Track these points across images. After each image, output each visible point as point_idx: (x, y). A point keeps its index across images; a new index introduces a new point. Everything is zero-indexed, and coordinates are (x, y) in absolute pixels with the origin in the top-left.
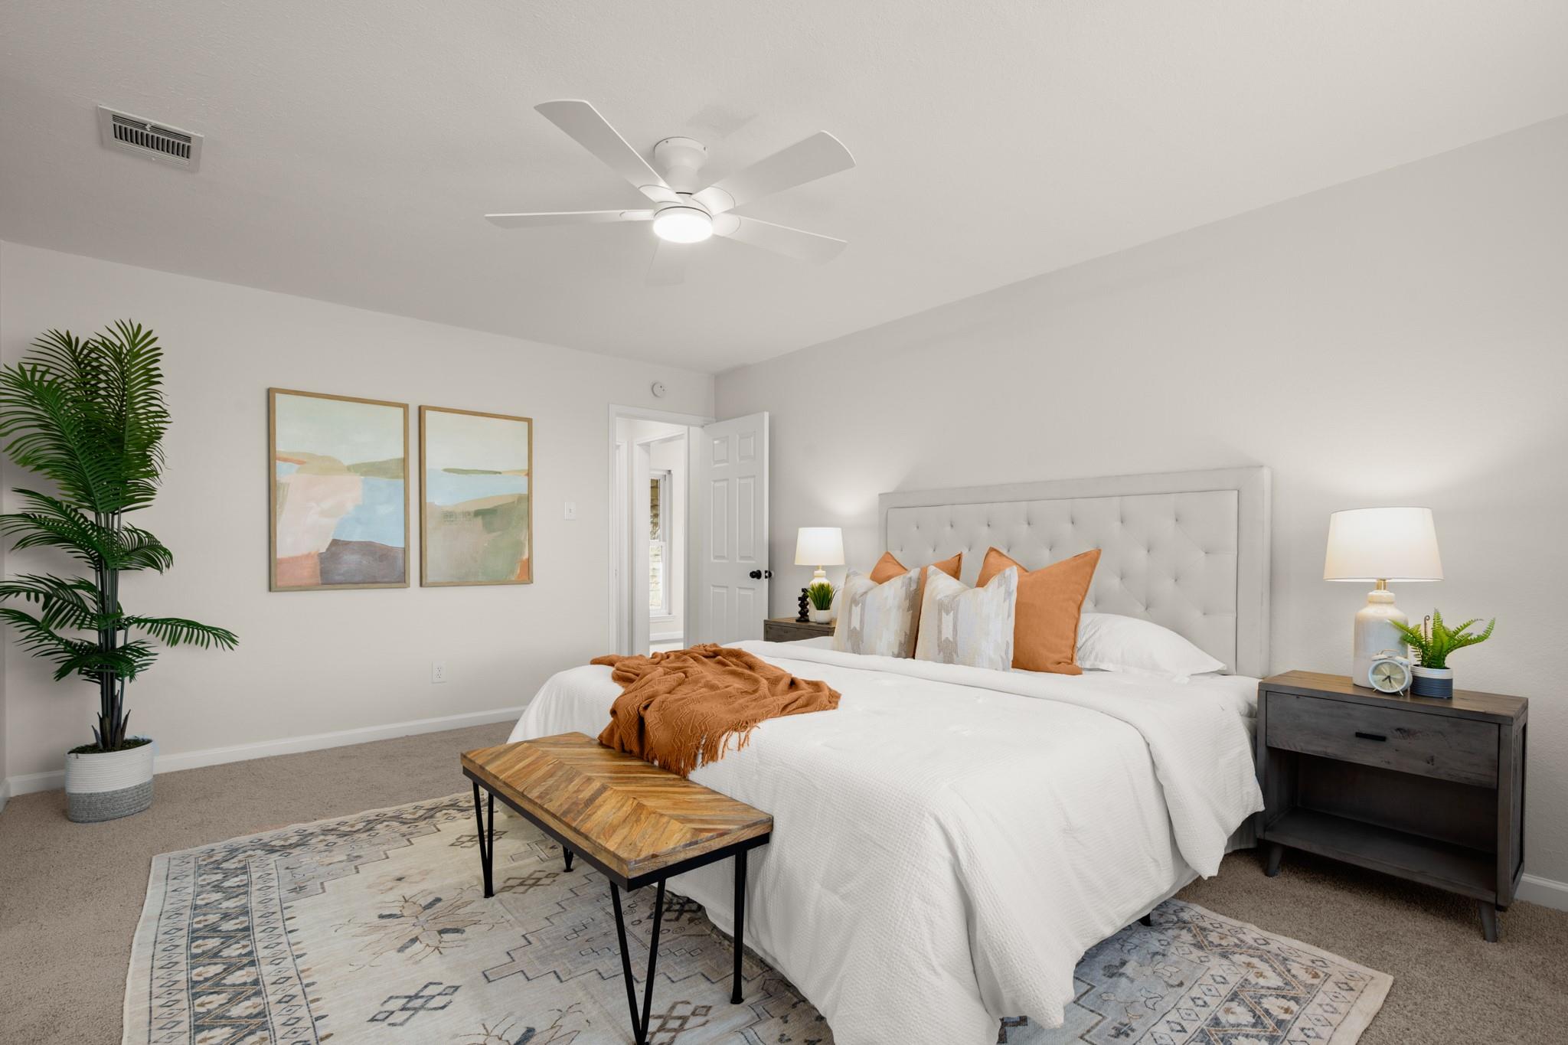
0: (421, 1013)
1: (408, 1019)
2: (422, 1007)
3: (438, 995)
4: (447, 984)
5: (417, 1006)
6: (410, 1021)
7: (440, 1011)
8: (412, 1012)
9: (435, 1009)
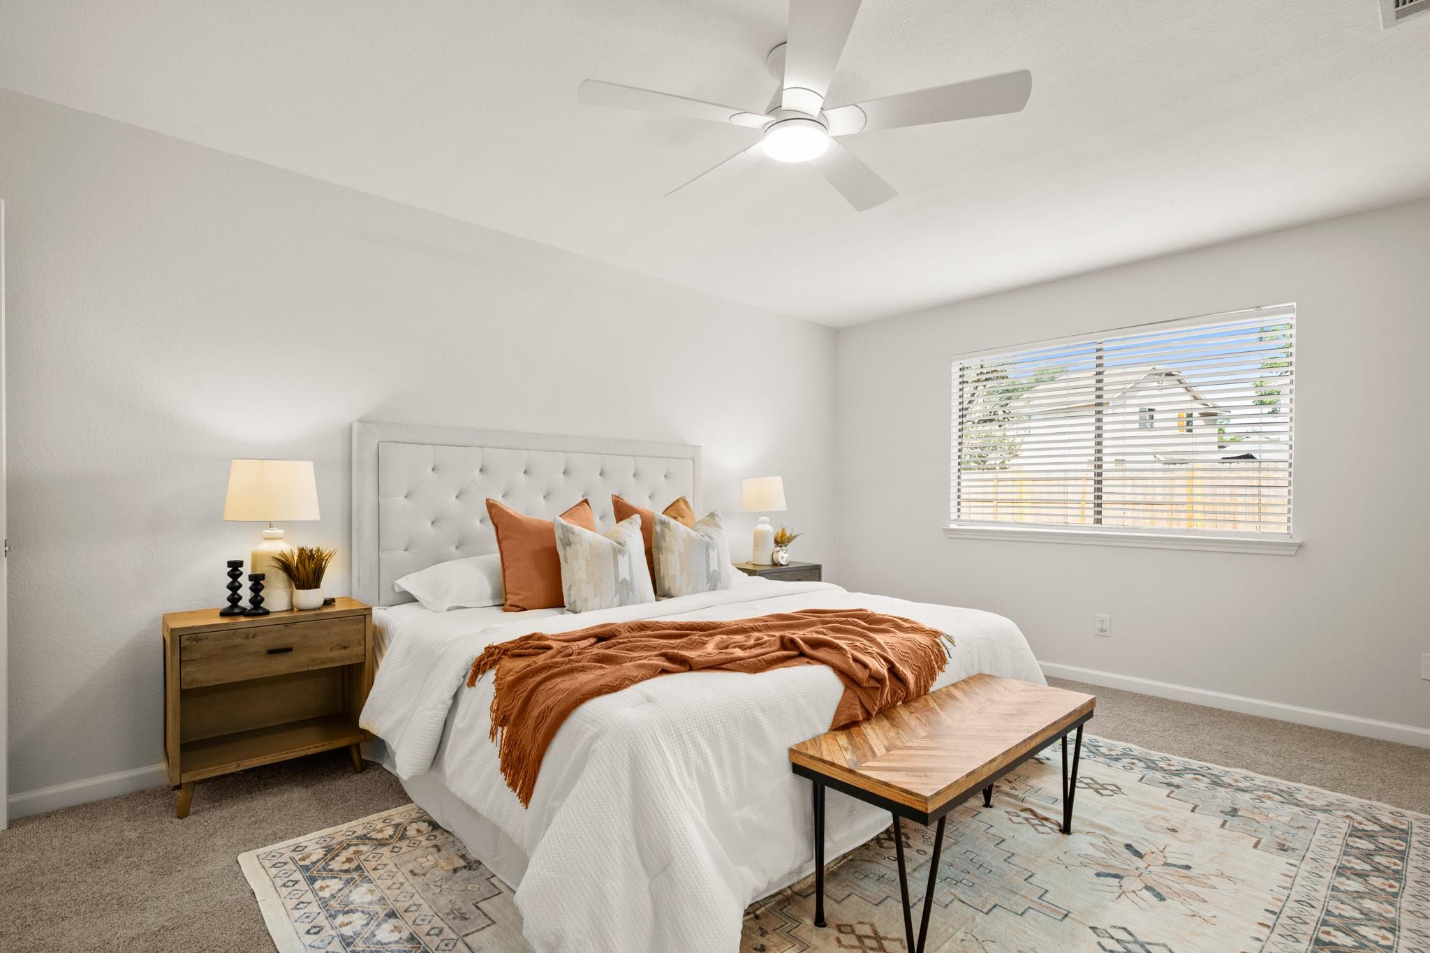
0: (1141, 939)
1: (1154, 944)
2: (1136, 942)
3: (1113, 938)
4: (1095, 938)
5: (1138, 947)
6: (1155, 942)
7: (1129, 928)
8: (1147, 946)
9: (1130, 934)
